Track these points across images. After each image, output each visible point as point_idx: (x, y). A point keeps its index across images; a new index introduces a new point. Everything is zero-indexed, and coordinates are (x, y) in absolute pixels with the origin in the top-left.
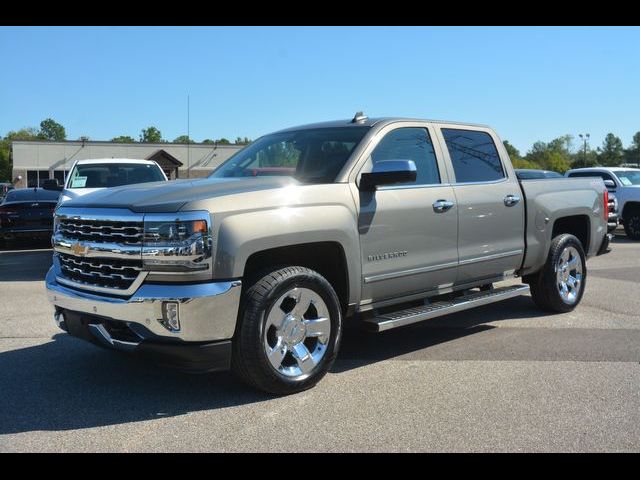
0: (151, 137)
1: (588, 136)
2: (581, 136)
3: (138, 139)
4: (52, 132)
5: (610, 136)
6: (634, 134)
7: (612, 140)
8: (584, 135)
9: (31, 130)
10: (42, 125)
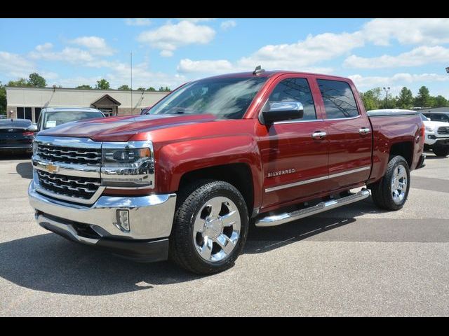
0: (103, 85)
1: (389, 88)
2: (384, 88)
3: (94, 87)
4: (37, 82)
5: (405, 88)
6: (420, 88)
7: (406, 92)
8: (386, 88)
9: (22, 80)
10: (30, 76)
